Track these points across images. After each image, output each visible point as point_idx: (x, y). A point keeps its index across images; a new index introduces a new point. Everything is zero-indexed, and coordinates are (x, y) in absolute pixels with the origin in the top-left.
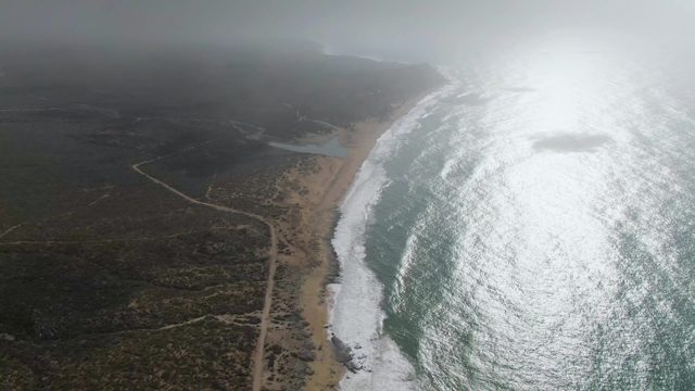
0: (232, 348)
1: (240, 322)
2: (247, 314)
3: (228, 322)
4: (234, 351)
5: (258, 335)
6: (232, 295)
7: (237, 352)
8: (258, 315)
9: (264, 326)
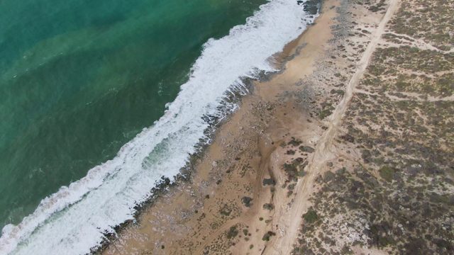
0: (418, 13)
1: (408, 39)
2: (397, 46)
3: (421, 40)
4: (417, 11)
5: (390, 22)
6: (416, 70)
7: (413, 11)
8: (384, 42)
9: (381, 30)
